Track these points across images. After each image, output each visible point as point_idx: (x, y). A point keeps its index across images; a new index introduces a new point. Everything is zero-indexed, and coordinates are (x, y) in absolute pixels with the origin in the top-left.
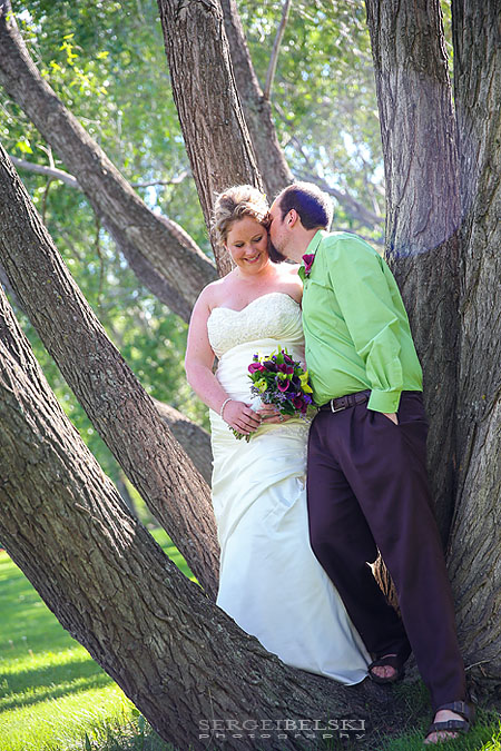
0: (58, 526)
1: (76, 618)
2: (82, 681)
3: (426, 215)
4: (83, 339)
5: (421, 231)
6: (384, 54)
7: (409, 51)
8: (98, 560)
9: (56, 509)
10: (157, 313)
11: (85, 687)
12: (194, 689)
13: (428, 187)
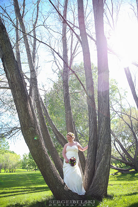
0: (48, 171)
1: (47, 181)
2: (44, 190)
3: (94, 137)
4: (52, 147)
5: (93, 139)
6: (90, 119)
7: (93, 119)
8: (52, 176)
9: (48, 169)
10: (57, 144)
11: (45, 191)
12: (61, 194)
13: (94, 135)
